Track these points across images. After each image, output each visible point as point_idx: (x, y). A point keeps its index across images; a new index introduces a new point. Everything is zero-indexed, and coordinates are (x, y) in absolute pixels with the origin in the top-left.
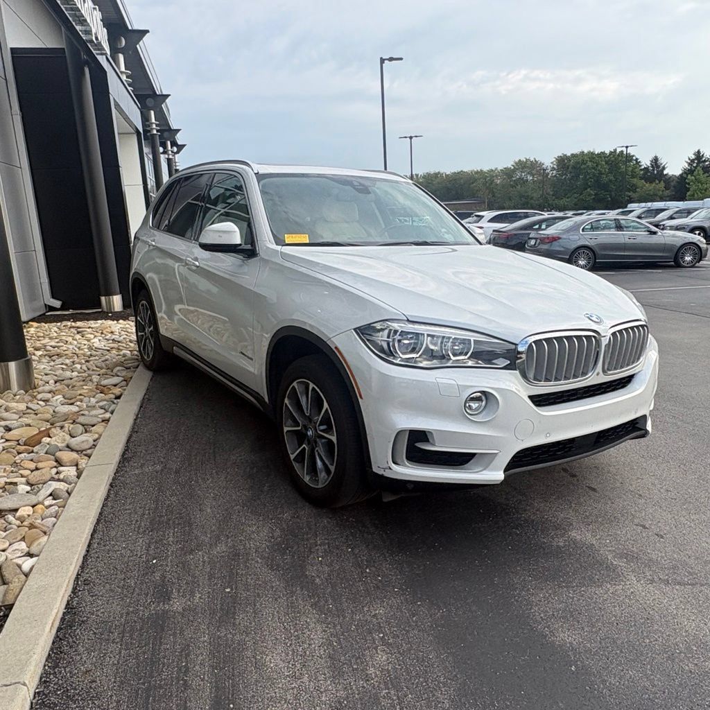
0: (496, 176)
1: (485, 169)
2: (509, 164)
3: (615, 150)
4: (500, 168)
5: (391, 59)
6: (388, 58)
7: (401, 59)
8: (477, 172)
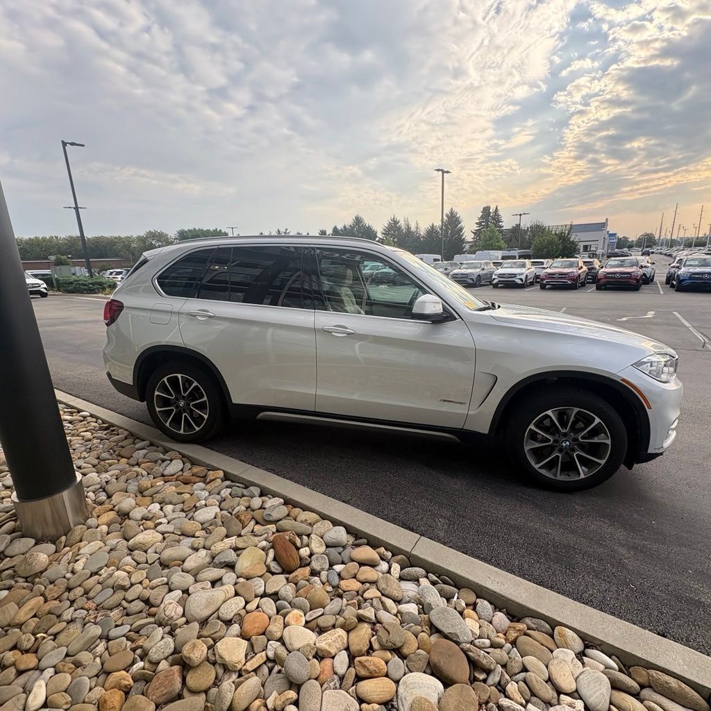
0: (133, 241)
1: (123, 236)
2: (142, 234)
3: (216, 229)
4: (135, 236)
5: (72, 144)
6: (70, 142)
7: (83, 146)
8: (116, 238)
